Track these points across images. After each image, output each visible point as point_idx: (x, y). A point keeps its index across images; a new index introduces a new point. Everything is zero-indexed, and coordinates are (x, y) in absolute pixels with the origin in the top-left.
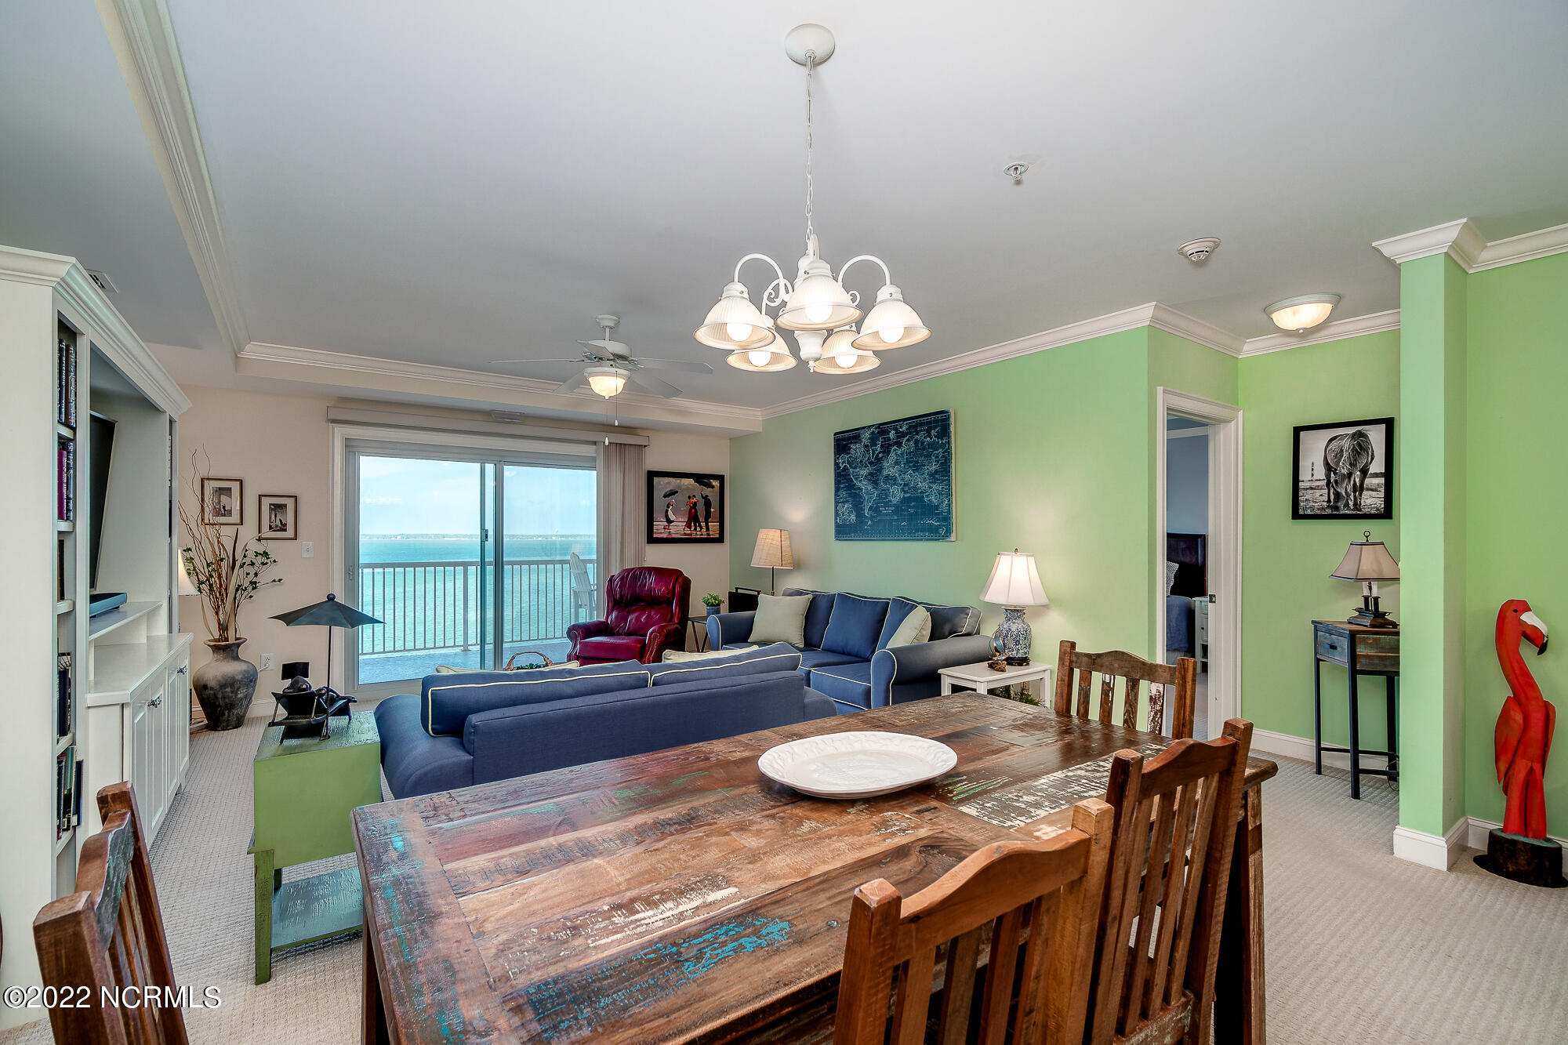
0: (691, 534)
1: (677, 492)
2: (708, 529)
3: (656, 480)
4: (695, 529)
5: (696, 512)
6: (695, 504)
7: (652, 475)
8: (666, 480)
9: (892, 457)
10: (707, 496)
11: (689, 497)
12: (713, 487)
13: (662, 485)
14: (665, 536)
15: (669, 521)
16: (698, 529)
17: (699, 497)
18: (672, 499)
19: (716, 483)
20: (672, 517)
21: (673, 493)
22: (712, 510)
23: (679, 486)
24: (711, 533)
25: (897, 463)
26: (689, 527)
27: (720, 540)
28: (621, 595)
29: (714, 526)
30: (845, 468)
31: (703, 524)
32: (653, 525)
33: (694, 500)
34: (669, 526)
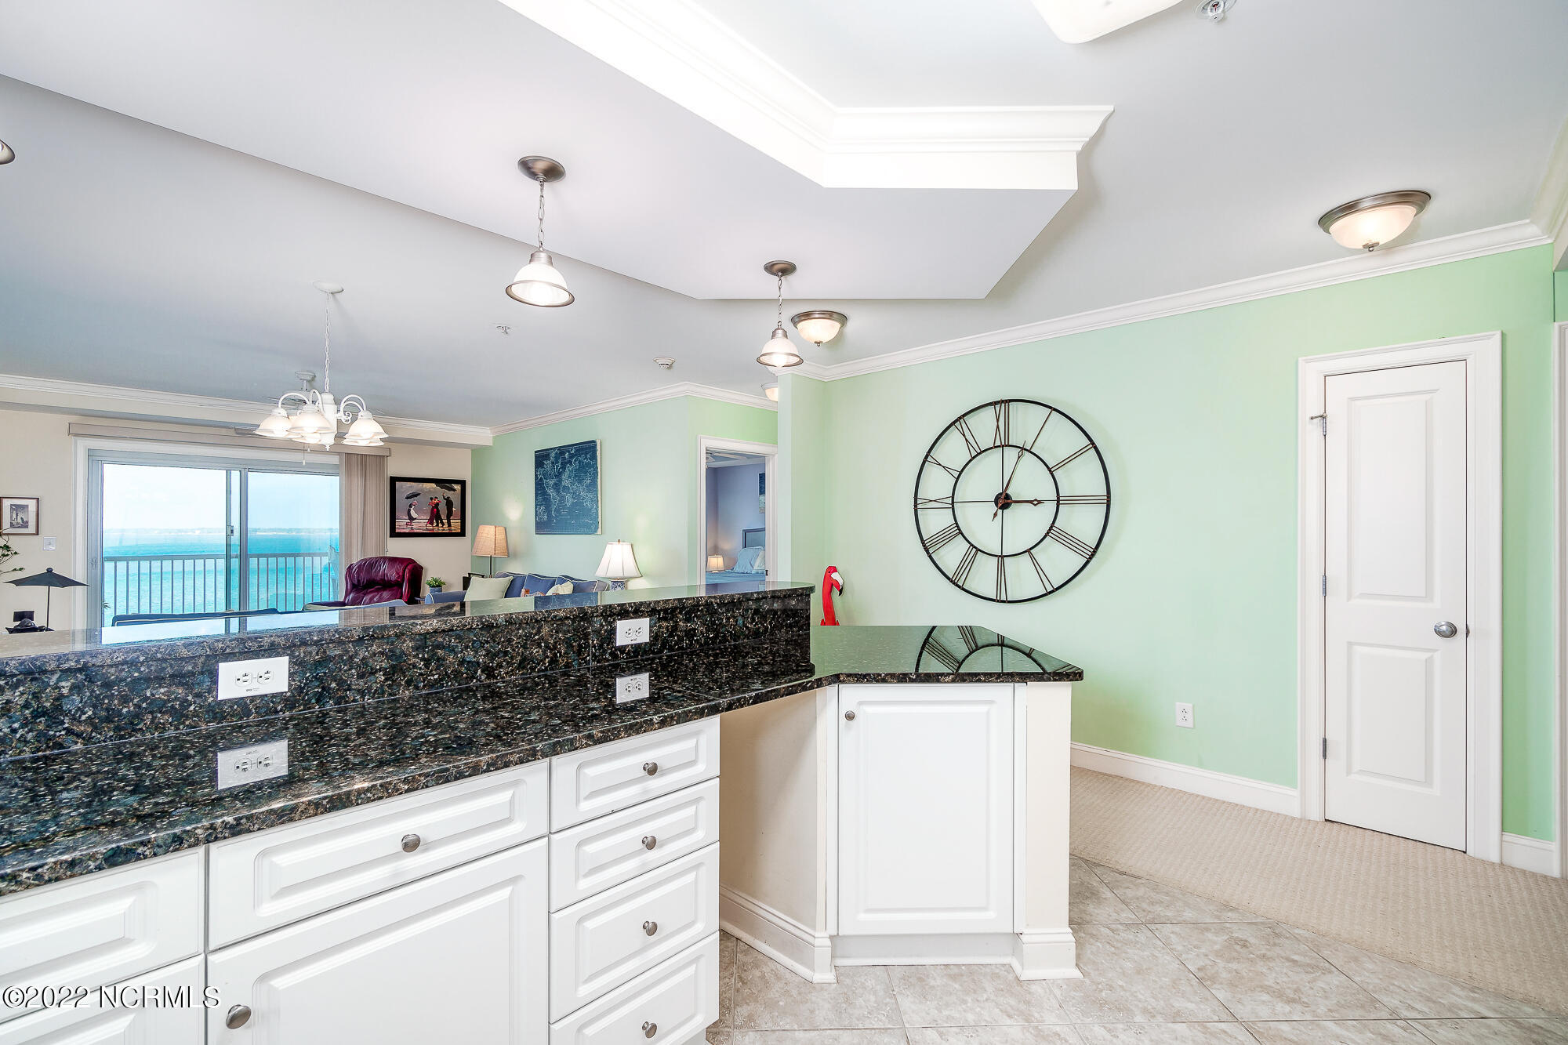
0: (433, 530)
1: (419, 494)
2: (449, 525)
3: (398, 484)
4: (437, 525)
5: (438, 511)
6: (437, 504)
7: (394, 480)
8: (409, 484)
9: (567, 472)
10: (449, 498)
11: (431, 499)
12: (454, 490)
13: (403, 489)
14: (407, 531)
15: (411, 519)
16: (440, 525)
17: (441, 498)
18: (414, 500)
19: (457, 487)
20: (413, 514)
21: (415, 495)
22: (454, 509)
23: (422, 490)
24: (452, 528)
25: (570, 477)
26: (432, 524)
27: (462, 534)
28: (358, 581)
29: (456, 523)
30: (541, 479)
31: (445, 521)
32: (395, 522)
33: (436, 501)
34: (411, 522)
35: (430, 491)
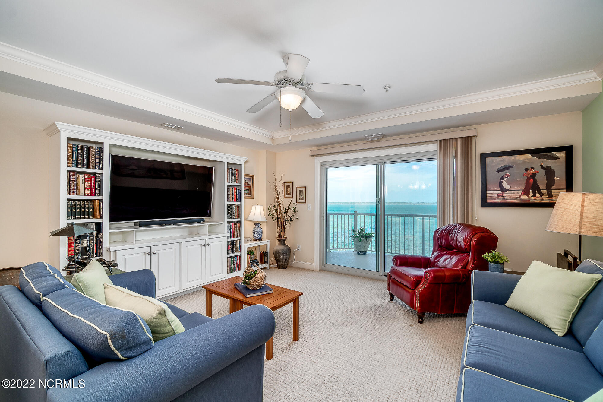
0: (529, 200)
1: (511, 167)
2: (550, 196)
3: (489, 160)
4: (534, 196)
5: (535, 182)
6: (534, 175)
7: (484, 157)
8: (500, 158)
10: (549, 167)
11: (526, 170)
12: (556, 158)
13: (494, 163)
14: (499, 201)
15: (503, 190)
16: (538, 195)
17: (538, 168)
18: (507, 173)
19: (562, 155)
20: (505, 185)
21: (508, 168)
22: (556, 178)
23: (515, 162)
26: (527, 194)
29: (559, 193)
31: (544, 192)
32: (486, 193)
33: (533, 171)
34: (503, 194)
35: (524, 162)
